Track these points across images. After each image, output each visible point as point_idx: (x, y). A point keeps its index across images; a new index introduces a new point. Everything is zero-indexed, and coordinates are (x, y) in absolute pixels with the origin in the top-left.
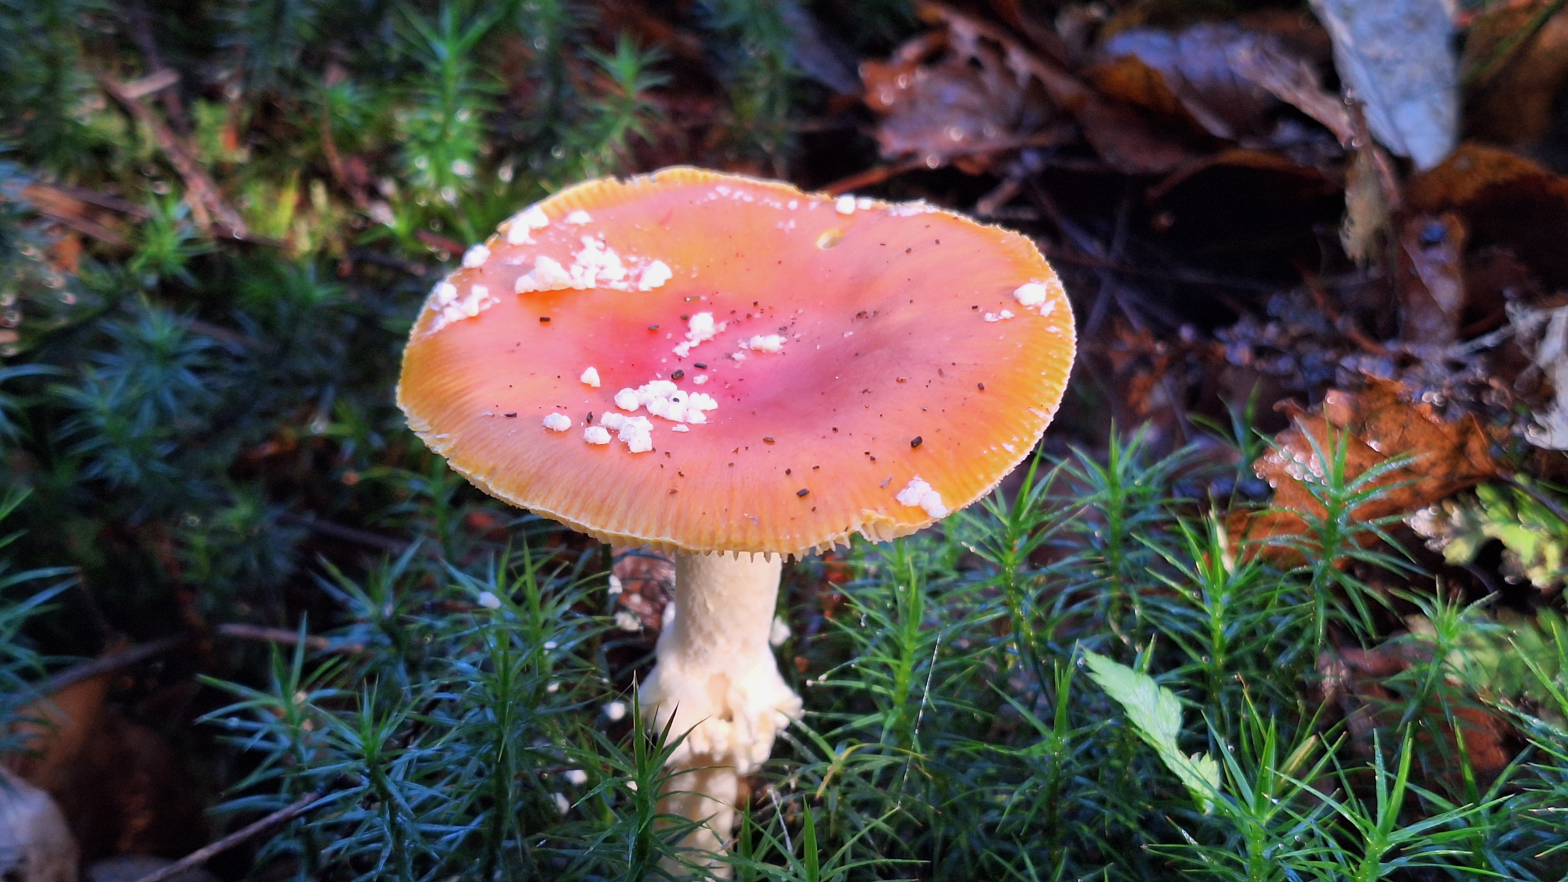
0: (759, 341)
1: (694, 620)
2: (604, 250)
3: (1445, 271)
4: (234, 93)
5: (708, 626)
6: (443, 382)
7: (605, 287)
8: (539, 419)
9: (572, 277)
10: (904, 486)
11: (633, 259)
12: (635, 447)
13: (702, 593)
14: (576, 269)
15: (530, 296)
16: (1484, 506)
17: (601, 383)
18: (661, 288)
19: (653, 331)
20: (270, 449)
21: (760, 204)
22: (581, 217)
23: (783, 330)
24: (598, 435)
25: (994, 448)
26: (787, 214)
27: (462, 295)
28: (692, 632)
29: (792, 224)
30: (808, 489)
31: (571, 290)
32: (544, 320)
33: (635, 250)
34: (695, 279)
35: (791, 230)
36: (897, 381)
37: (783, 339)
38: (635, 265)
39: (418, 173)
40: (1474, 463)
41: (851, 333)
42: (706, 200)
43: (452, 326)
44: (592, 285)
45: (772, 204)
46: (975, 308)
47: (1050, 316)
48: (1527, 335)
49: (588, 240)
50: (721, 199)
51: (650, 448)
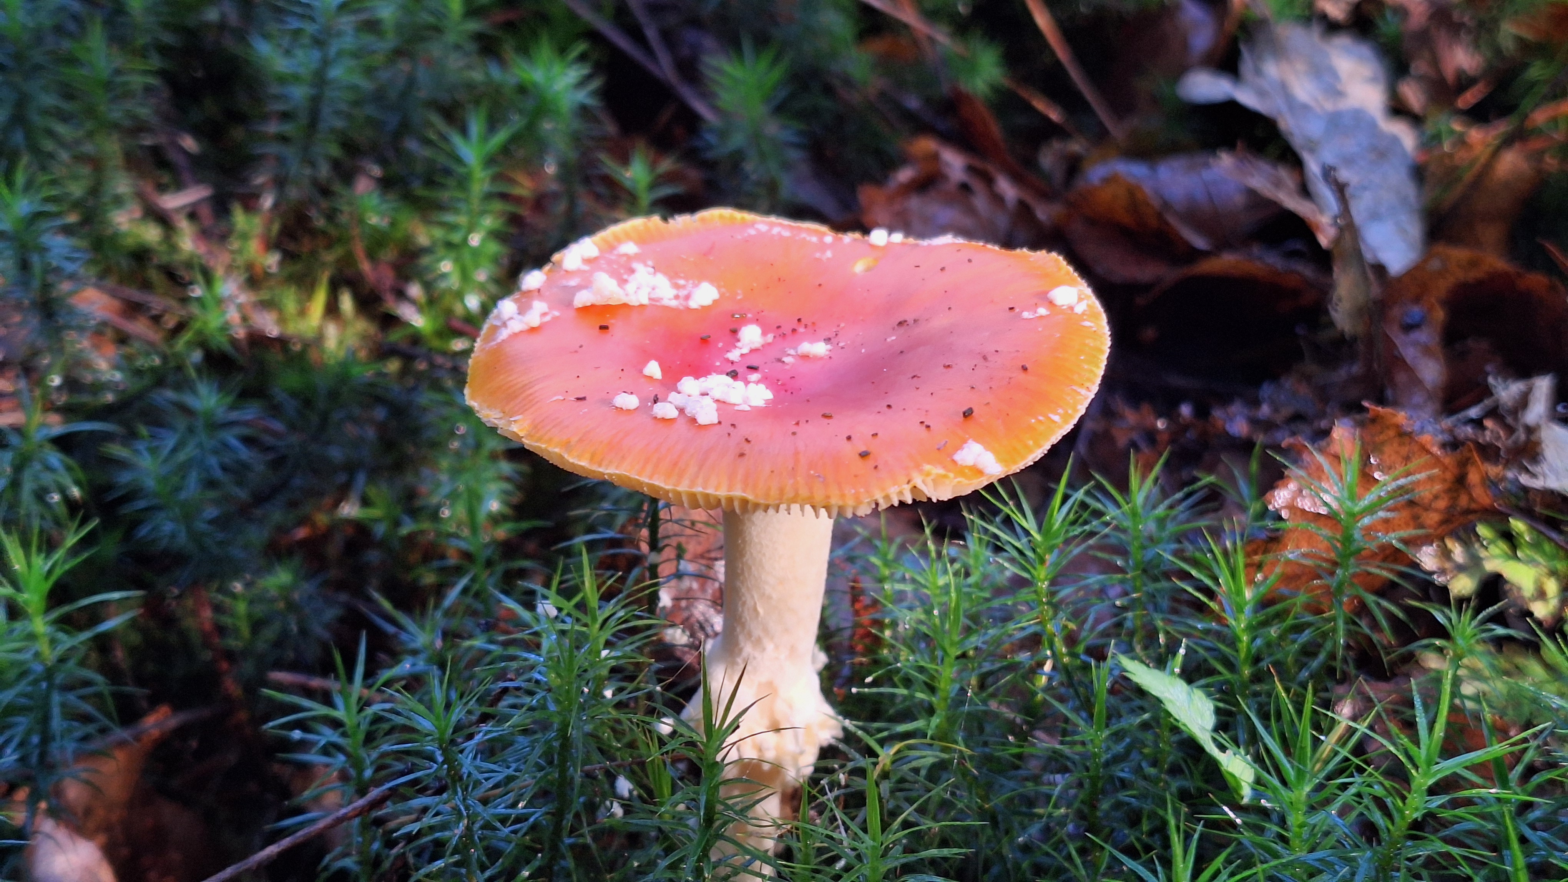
0: (806, 347)
1: (743, 625)
2: (655, 273)
3: (1427, 351)
4: (268, 202)
5: (757, 632)
6: (510, 379)
7: (658, 304)
8: (608, 402)
9: (627, 295)
10: (959, 448)
11: (682, 282)
12: (702, 420)
13: (753, 597)
14: (631, 287)
15: (587, 310)
16: (1485, 543)
17: (663, 376)
18: (709, 306)
19: (704, 341)
20: (302, 533)
21: (797, 238)
22: (630, 248)
23: (828, 340)
24: (666, 410)
25: (1041, 418)
26: (823, 247)
27: (522, 311)
28: (741, 638)
29: (829, 254)
30: (869, 450)
31: (625, 306)
32: (604, 328)
33: (682, 275)
34: (740, 300)
35: (828, 259)
36: (944, 366)
37: (829, 347)
38: (684, 287)
39: (444, 276)
40: (1474, 495)
41: (894, 338)
42: (746, 235)
43: (515, 335)
44: (645, 301)
45: (808, 238)
46: (1011, 309)
47: (1083, 314)
48: (1510, 404)
49: (638, 266)
50: (760, 234)
51: (716, 421)
